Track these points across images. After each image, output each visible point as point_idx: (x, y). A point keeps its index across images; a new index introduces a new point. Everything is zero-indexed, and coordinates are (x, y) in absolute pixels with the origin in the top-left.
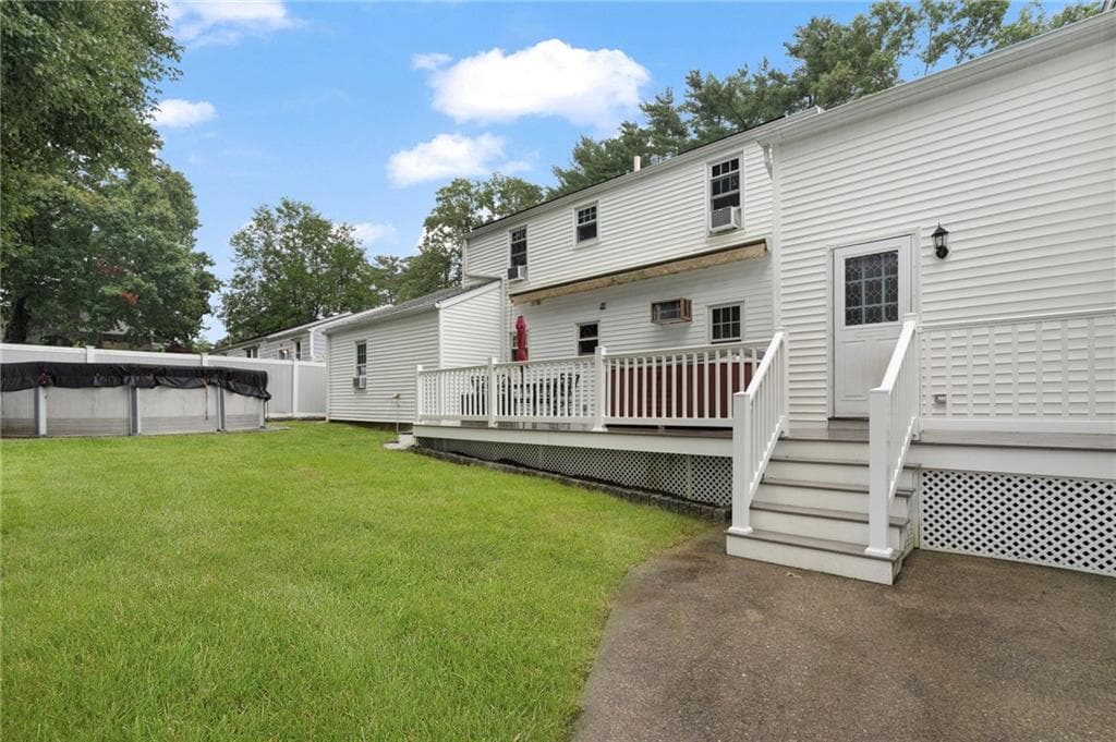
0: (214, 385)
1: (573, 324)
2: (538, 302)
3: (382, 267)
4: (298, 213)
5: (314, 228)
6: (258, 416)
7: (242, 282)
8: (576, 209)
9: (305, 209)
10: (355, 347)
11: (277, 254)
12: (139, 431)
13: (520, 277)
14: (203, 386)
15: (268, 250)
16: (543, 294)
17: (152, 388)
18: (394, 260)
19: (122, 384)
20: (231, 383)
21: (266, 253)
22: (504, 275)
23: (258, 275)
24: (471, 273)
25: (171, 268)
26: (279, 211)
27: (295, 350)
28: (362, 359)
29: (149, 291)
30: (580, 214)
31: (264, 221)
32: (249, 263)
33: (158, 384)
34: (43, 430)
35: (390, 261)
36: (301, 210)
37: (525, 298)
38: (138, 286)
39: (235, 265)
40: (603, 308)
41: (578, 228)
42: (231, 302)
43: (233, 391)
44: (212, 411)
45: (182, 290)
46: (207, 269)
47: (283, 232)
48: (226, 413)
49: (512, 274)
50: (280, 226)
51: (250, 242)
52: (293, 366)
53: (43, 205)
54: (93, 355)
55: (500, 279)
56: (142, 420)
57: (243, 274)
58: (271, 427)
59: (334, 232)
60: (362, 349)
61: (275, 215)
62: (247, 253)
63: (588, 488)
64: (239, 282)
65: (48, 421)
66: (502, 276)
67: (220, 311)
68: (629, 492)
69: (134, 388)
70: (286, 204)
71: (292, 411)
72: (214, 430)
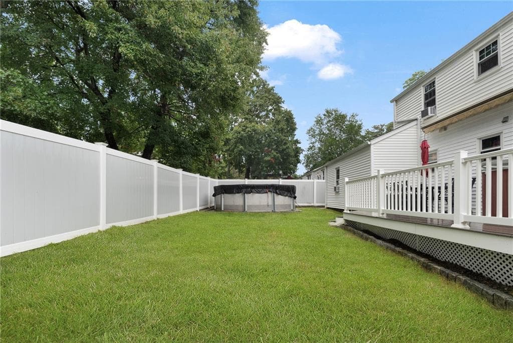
0: (271, 192)
1: (476, 139)
2: (445, 128)
3: (376, 131)
4: (332, 114)
5: (339, 119)
6: (290, 205)
7: (311, 148)
8: (476, 51)
9: (335, 111)
10: (335, 171)
11: (323, 134)
12: (246, 210)
13: (430, 115)
14: (267, 192)
15: (321, 133)
16: (447, 122)
17: (250, 193)
18: (382, 126)
19: (241, 192)
20: (278, 191)
21: (320, 134)
22: (419, 116)
23: (318, 145)
24: (399, 120)
25: (285, 147)
26: (324, 115)
27: (322, 175)
28: (338, 177)
29: (278, 157)
30: (481, 52)
31: (319, 122)
32: (314, 140)
33: (252, 192)
34: (223, 209)
35: (380, 127)
36: (333, 113)
37: (433, 128)
38: (275, 156)
39: (309, 142)
40: (505, 120)
41: (479, 64)
42: (308, 157)
43: (278, 194)
44: (270, 203)
45: (288, 155)
46: (299, 145)
47: (326, 124)
48: (276, 203)
49: (424, 113)
50: (325, 122)
51: (314, 131)
52: (314, 182)
53: (250, 133)
54: (247, 182)
55: (416, 119)
56: (247, 206)
57: (311, 145)
58: (297, 209)
59: (348, 118)
60: (338, 171)
61: (323, 117)
62: (313, 136)
63: (447, 276)
64: (310, 148)
65: (224, 205)
66: (418, 117)
67: (303, 162)
68: (491, 292)
69: (244, 194)
70: (327, 112)
71: (313, 203)
72: (271, 211)
